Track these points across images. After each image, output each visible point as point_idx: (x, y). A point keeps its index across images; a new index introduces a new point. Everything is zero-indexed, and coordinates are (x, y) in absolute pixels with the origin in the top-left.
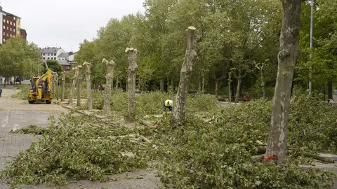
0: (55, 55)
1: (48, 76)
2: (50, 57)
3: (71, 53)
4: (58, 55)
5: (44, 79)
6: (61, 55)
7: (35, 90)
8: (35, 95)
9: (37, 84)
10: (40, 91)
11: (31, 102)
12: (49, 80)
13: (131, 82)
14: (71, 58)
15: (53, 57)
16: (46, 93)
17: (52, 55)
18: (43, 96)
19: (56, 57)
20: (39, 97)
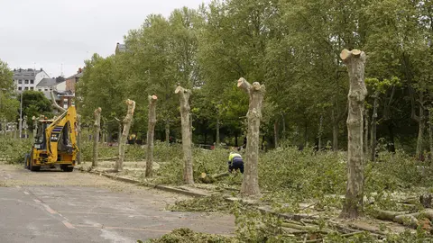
0: (32, 82)
1: (69, 118)
2: (24, 85)
3: (60, 80)
4: (36, 82)
5: (62, 123)
6: (43, 82)
7: (44, 145)
8: (44, 156)
9: (48, 133)
10: (54, 146)
11: (36, 169)
12: (72, 126)
13: (355, 126)
14: (61, 87)
15: (29, 85)
16: (65, 151)
17: (27, 82)
18: (59, 156)
19: (34, 85)
20: (53, 159)
